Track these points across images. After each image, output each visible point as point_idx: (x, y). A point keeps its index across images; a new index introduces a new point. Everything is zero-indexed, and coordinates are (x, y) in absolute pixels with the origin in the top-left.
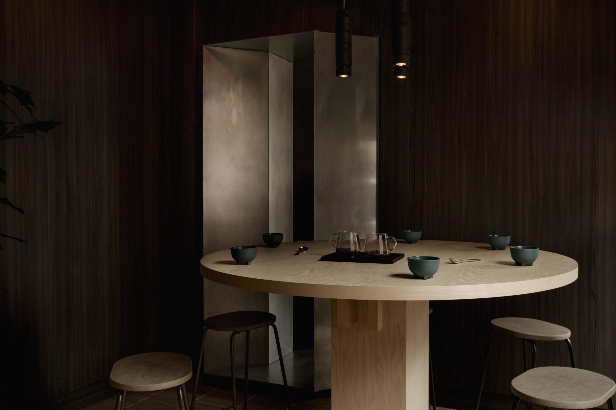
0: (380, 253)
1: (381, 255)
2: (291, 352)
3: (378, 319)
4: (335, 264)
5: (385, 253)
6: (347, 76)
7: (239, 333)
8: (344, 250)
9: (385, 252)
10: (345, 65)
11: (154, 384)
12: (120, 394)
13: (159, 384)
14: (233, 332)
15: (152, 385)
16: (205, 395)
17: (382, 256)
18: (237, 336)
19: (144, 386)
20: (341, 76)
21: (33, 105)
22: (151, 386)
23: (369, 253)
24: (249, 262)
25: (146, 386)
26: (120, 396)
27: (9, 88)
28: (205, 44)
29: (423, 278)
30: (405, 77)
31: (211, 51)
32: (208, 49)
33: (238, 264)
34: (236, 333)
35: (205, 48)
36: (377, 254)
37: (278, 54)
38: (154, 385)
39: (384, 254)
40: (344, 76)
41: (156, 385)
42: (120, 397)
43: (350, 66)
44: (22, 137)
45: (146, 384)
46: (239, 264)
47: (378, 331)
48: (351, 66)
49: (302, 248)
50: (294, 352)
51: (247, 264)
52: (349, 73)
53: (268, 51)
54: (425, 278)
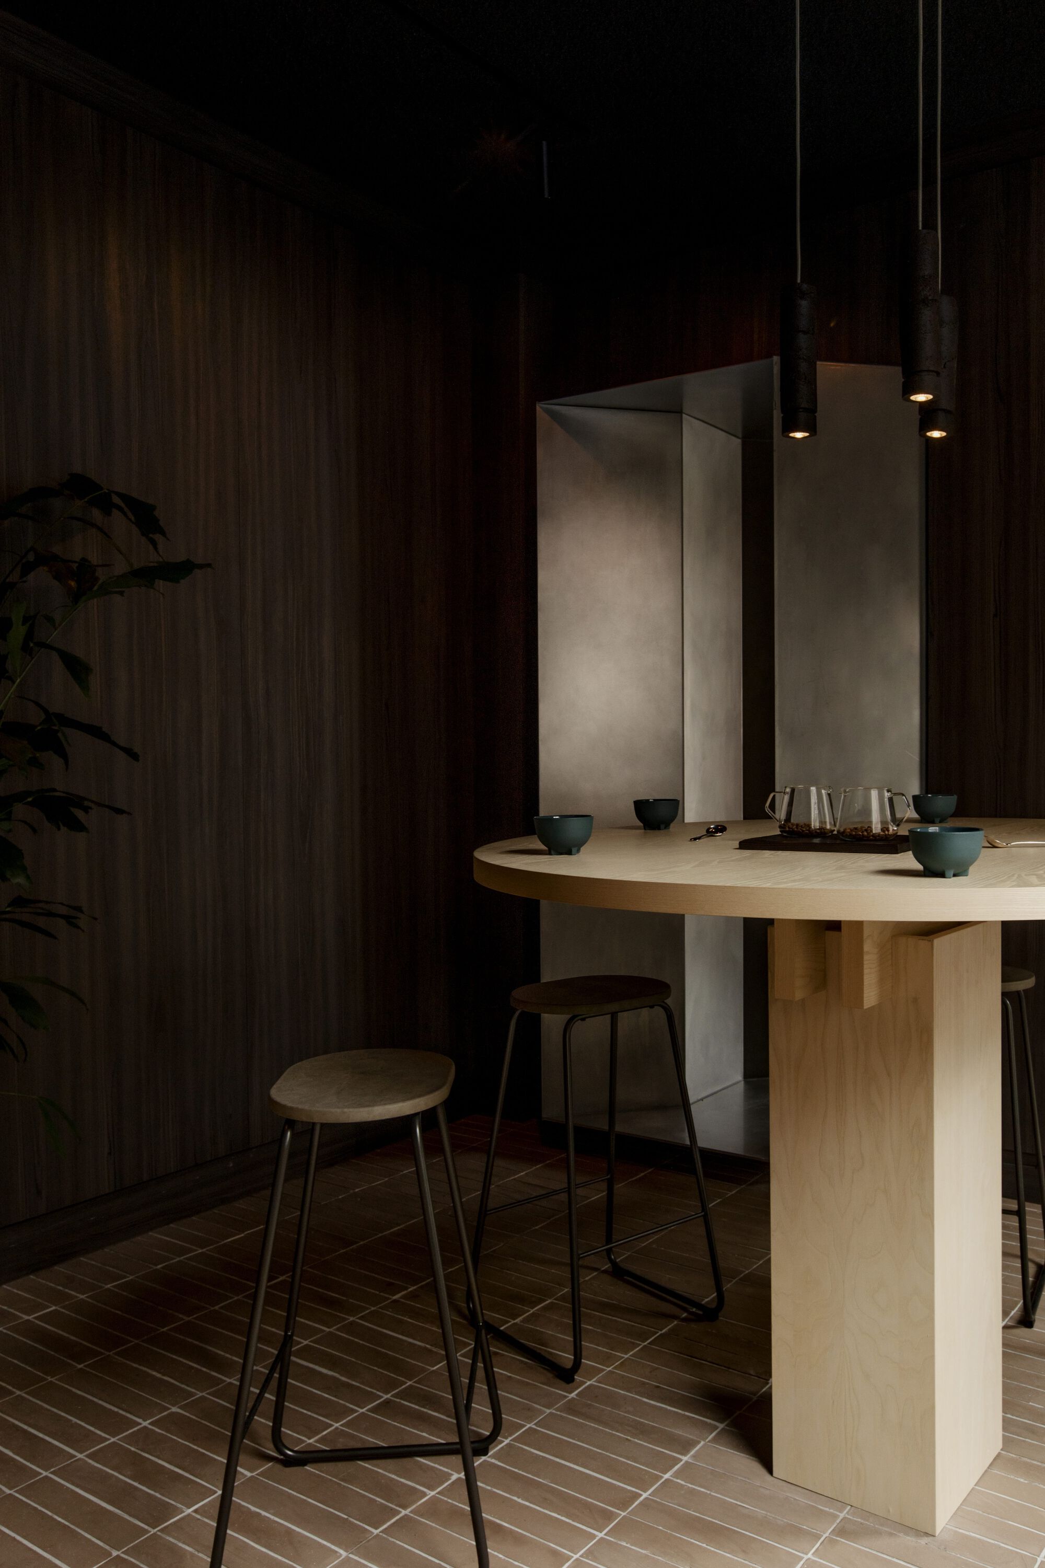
0: (871, 831)
1: (874, 835)
2: (740, 1082)
3: (865, 981)
4: (767, 853)
5: (884, 831)
6: (807, 434)
7: (583, 1020)
8: (795, 827)
9: (886, 829)
10: (801, 410)
11: (356, 1107)
12: (286, 1127)
13: (366, 1109)
14: (570, 1016)
15: (351, 1110)
16: (540, 1165)
17: (876, 838)
18: (578, 1026)
19: (333, 1110)
20: (792, 435)
21: (163, 533)
22: (350, 1112)
23: (849, 830)
24: (574, 850)
25: (339, 1110)
26: (287, 1132)
27: (116, 500)
28: (540, 401)
29: (942, 875)
30: (944, 434)
31: (555, 417)
32: (548, 411)
33: (550, 854)
34: (575, 1020)
35: (540, 408)
36: (865, 833)
37: (700, 418)
38: (356, 1110)
39: (882, 833)
40: (799, 435)
41: (362, 1109)
42: (287, 1134)
43: (813, 410)
44: (121, 593)
45: (338, 1108)
46: (552, 852)
47: (865, 1008)
48: (816, 412)
49: (714, 828)
50: (744, 1081)
51: (569, 853)
52: (811, 427)
53: (680, 412)
54: (947, 874)
